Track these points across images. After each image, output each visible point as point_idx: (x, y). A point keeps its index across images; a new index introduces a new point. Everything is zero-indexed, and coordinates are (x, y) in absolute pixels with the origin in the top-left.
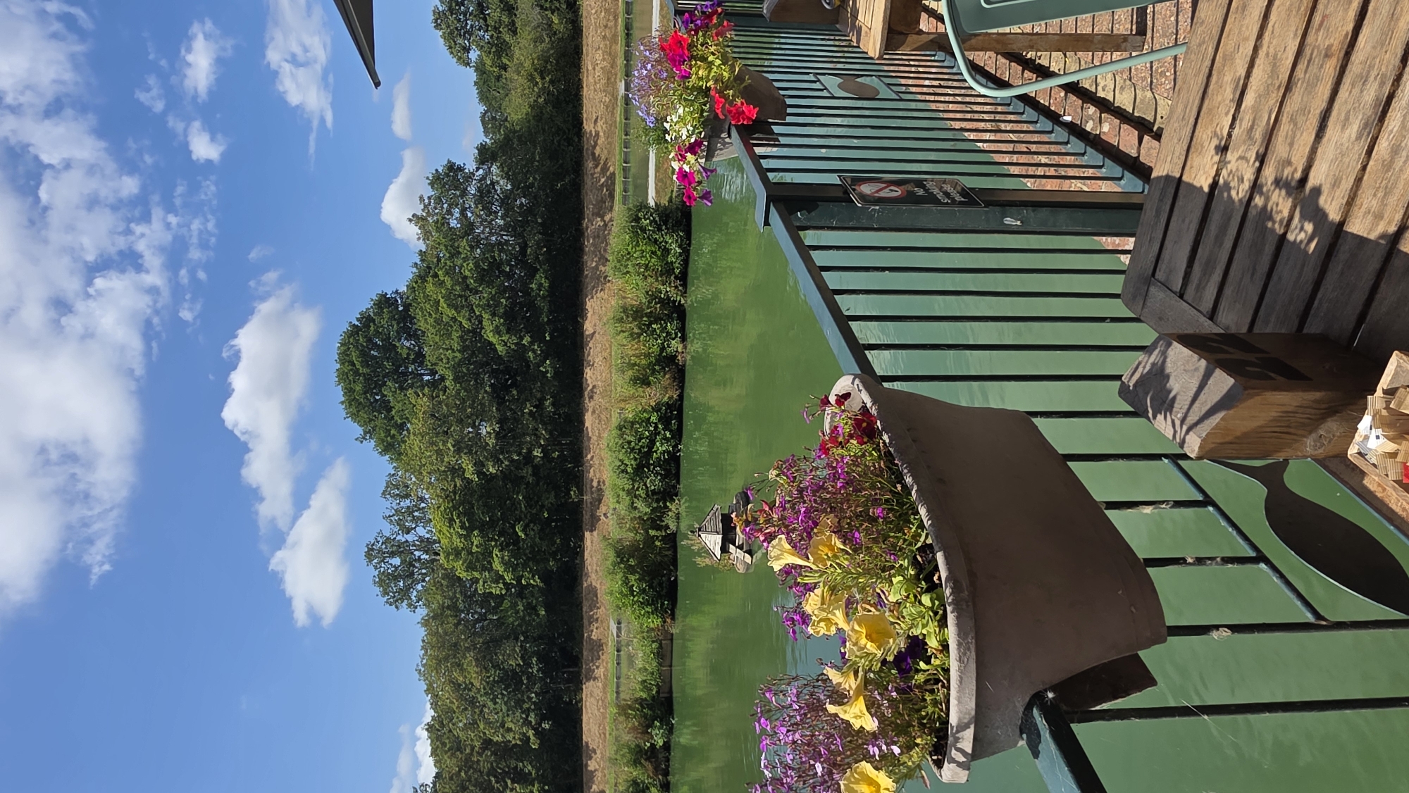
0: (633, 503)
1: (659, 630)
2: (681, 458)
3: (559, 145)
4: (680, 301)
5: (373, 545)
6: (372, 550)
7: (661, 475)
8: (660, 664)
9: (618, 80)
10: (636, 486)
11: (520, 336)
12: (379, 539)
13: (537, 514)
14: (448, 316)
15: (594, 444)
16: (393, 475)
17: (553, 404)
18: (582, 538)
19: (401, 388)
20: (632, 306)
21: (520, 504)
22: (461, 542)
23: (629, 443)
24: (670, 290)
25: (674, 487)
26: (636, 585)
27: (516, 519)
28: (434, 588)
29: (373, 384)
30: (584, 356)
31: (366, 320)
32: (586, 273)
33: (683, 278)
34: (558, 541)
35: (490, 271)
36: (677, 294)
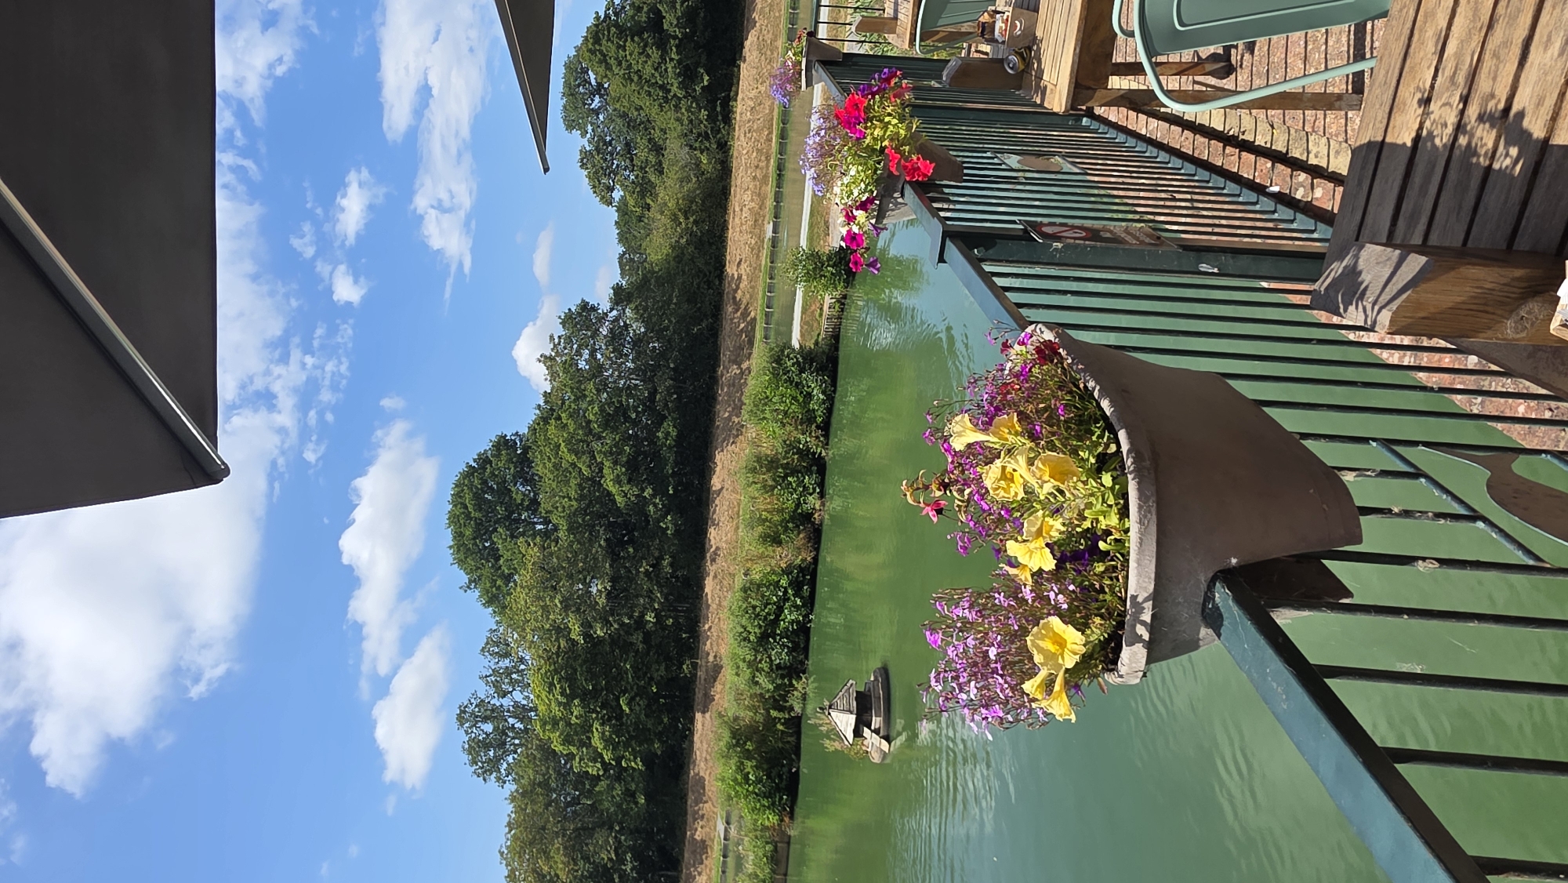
0: (754, 677)
1: (774, 830)
2: (812, 630)
3: (698, 288)
4: (821, 453)
5: (466, 707)
6: (465, 712)
7: (788, 647)
8: (773, 871)
9: (765, 222)
10: (759, 658)
11: (642, 487)
12: (473, 701)
13: (644, 687)
14: (568, 461)
15: (713, 613)
16: (495, 630)
17: (671, 565)
18: (692, 720)
19: (512, 536)
20: (767, 456)
21: (627, 674)
22: (559, 710)
23: (754, 607)
24: (809, 440)
25: (802, 663)
26: (752, 772)
27: (622, 690)
28: (526, 760)
29: (483, 530)
30: (709, 514)
31: (484, 461)
32: (718, 423)
33: (826, 428)
34: (666, 720)
35: (614, 417)
36: (817, 446)
